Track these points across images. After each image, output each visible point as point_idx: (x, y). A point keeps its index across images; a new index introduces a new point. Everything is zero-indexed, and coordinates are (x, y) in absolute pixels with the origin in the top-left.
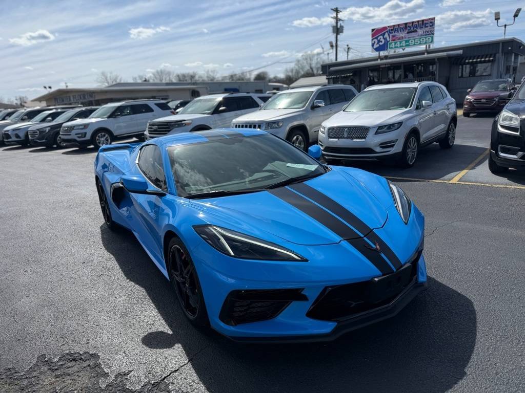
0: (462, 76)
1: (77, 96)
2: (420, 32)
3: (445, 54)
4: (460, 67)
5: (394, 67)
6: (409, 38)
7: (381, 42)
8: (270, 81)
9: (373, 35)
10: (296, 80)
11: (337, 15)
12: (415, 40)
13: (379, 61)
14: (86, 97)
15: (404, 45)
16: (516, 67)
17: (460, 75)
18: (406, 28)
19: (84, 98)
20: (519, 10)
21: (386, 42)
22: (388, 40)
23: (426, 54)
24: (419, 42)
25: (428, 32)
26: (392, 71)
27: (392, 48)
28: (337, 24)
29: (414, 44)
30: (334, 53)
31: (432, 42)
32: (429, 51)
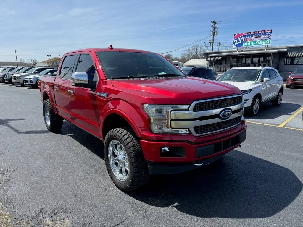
0: (286, 64)
2: (263, 37)
3: (276, 51)
4: (286, 58)
5: (246, 56)
6: (256, 40)
7: (240, 42)
8: (173, 60)
9: (235, 38)
10: (188, 60)
11: (214, 25)
12: (259, 41)
13: (237, 53)
15: (253, 44)
17: (285, 64)
18: (254, 34)
21: (242, 42)
22: (244, 41)
23: (265, 50)
24: (262, 43)
25: (267, 38)
27: (245, 45)
28: (214, 30)
29: (259, 44)
30: (211, 46)
31: (269, 43)
32: (268, 48)
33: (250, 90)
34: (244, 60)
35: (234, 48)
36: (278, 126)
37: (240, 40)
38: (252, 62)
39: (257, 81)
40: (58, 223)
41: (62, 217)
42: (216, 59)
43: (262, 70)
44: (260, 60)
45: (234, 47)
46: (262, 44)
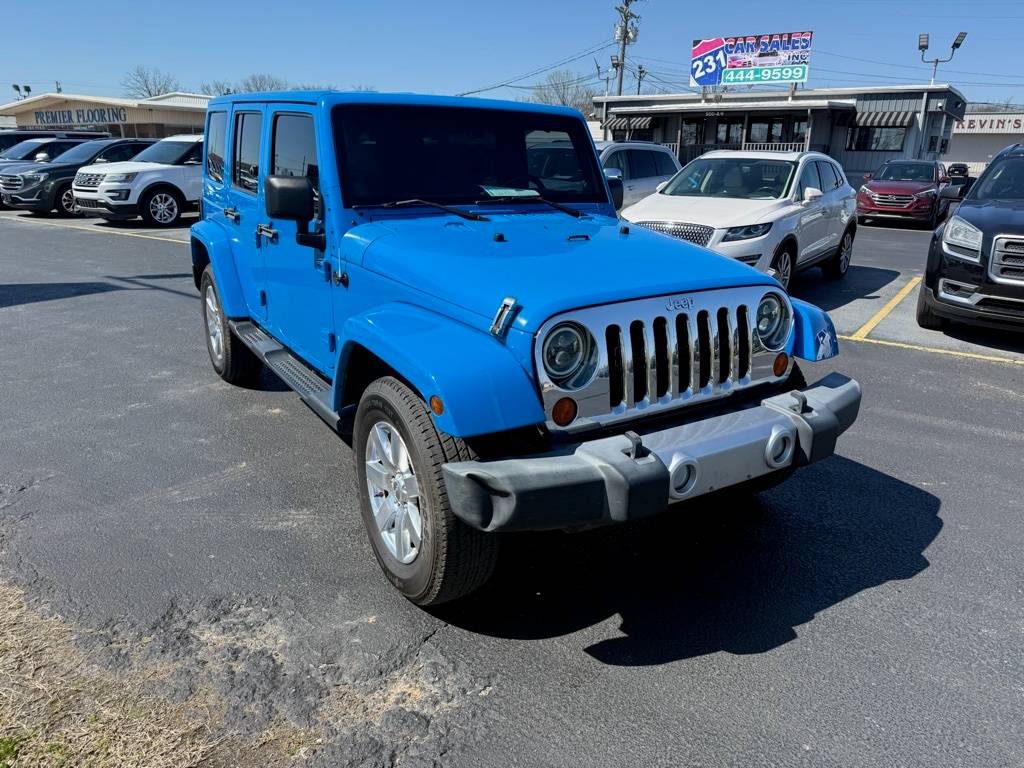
0: (850, 148)
1: (86, 114)
2: (783, 55)
3: (824, 103)
4: (850, 130)
5: (732, 118)
6: (761, 65)
7: (711, 67)
9: (695, 53)
11: (627, 5)
12: (772, 70)
13: (703, 105)
14: (106, 116)
15: (752, 77)
16: (947, 141)
17: (848, 146)
18: (758, 44)
19: (103, 118)
20: (962, 36)
21: (720, 69)
22: (723, 64)
23: (790, 99)
24: (779, 75)
25: (797, 58)
26: (726, 126)
27: (729, 81)
28: (627, 20)
29: (770, 79)
30: (617, 80)
31: (803, 77)
32: (797, 94)
33: (768, 226)
34: (722, 129)
35: (692, 90)
36: (851, 338)
37: (712, 63)
38: (749, 138)
40: (244, 637)
41: (249, 619)
42: (637, 123)
44: (774, 131)
45: (693, 84)
46: (781, 79)
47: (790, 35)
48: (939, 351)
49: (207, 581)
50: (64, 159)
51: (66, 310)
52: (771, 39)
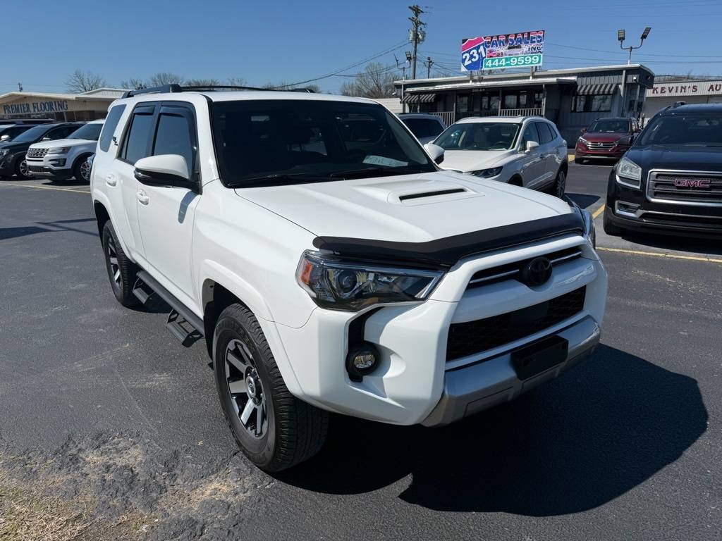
0: (575, 111)
1: (39, 106)
2: (525, 48)
3: (554, 80)
4: (574, 98)
5: (491, 92)
6: (509, 55)
7: (475, 57)
9: (464, 48)
11: (417, 16)
12: (517, 58)
13: (471, 84)
14: (54, 107)
15: (504, 64)
16: (642, 103)
17: (573, 109)
18: (507, 41)
19: (52, 108)
20: (648, 30)
21: (481, 59)
22: (484, 55)
23: (531, 77)
24: (523, 61)
25: (535, 49)
26: (487, 98)
27: (488, 67)
28: (417, 27)
29: (517, 64)
30: (412, 68)
31: (539, 62)
32: (536, 74)
33: (499, 169)
34: (485, 100)
35: (464, 74)
37: (476, 55)
38: (503, 106)
39: (513, 147)
40: (115, 457)
41: (120, 446)
42: (425, 98)
43: (524, 123)
44: (521, 100)
45: (463, 69)
46: (524, 64)
47: (529, 34)
48: (615, 250)
49: (94, 422)
50: (20, 139)
51: (17, 244)
52: (516, 37)
